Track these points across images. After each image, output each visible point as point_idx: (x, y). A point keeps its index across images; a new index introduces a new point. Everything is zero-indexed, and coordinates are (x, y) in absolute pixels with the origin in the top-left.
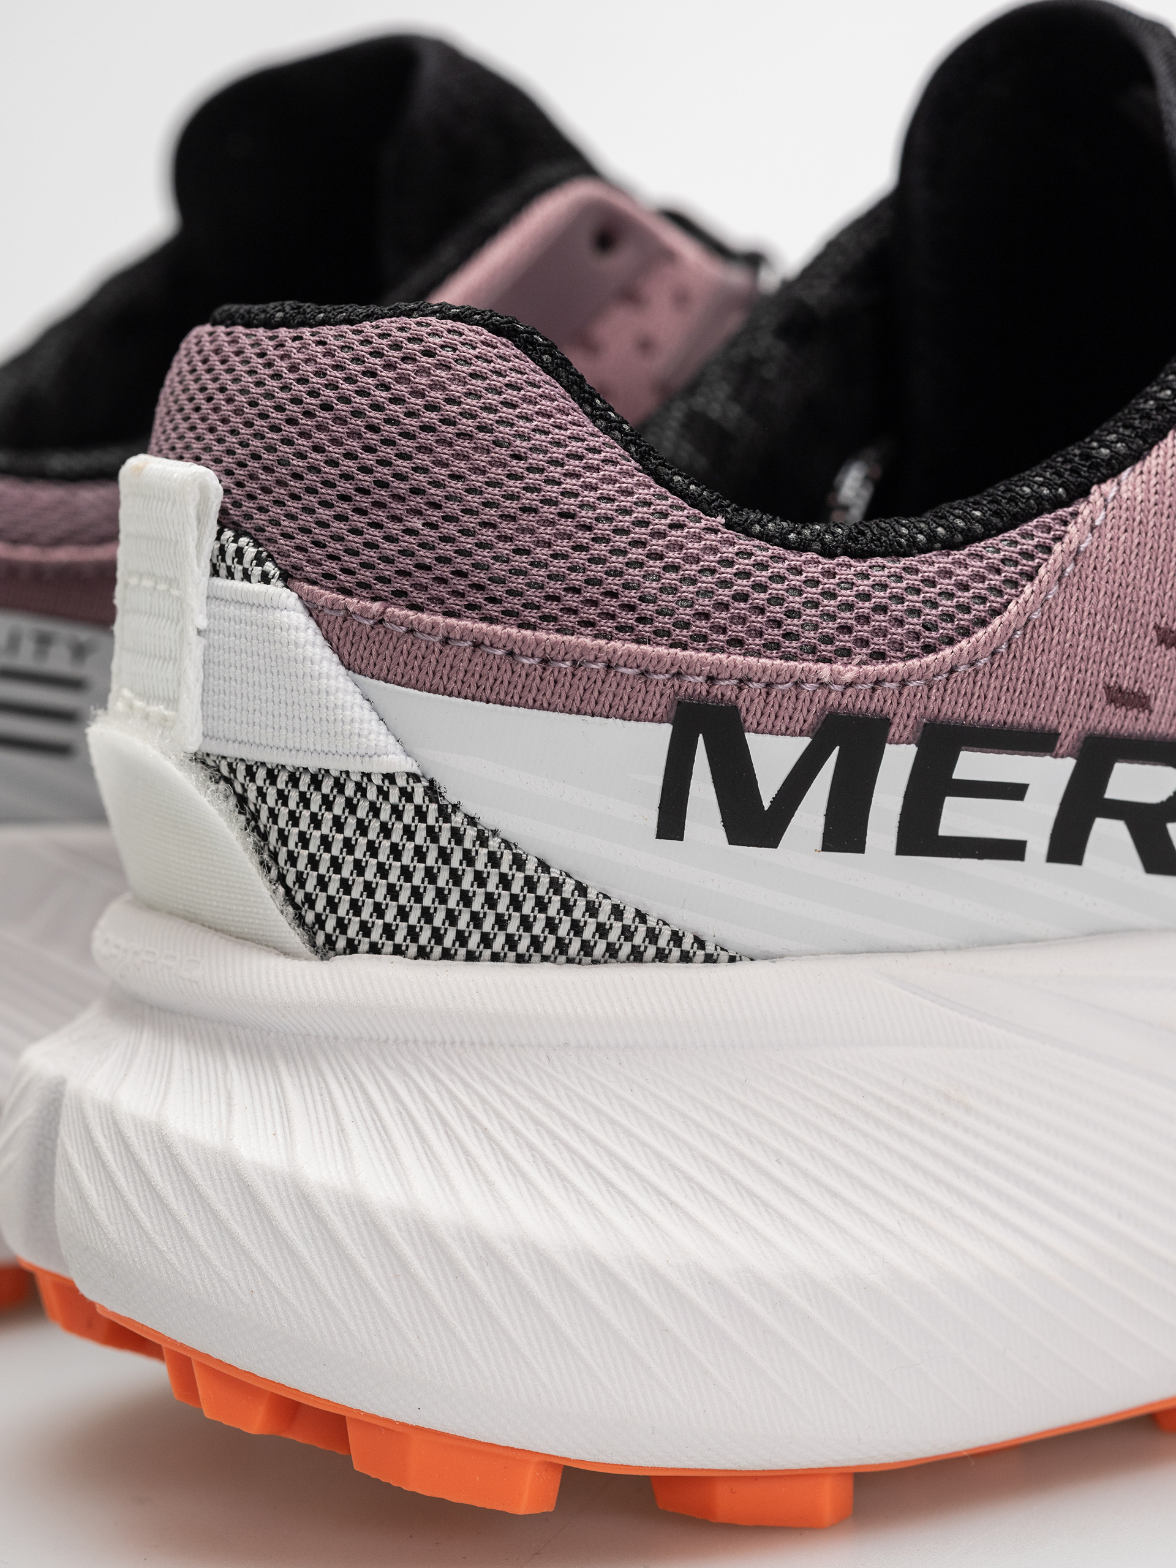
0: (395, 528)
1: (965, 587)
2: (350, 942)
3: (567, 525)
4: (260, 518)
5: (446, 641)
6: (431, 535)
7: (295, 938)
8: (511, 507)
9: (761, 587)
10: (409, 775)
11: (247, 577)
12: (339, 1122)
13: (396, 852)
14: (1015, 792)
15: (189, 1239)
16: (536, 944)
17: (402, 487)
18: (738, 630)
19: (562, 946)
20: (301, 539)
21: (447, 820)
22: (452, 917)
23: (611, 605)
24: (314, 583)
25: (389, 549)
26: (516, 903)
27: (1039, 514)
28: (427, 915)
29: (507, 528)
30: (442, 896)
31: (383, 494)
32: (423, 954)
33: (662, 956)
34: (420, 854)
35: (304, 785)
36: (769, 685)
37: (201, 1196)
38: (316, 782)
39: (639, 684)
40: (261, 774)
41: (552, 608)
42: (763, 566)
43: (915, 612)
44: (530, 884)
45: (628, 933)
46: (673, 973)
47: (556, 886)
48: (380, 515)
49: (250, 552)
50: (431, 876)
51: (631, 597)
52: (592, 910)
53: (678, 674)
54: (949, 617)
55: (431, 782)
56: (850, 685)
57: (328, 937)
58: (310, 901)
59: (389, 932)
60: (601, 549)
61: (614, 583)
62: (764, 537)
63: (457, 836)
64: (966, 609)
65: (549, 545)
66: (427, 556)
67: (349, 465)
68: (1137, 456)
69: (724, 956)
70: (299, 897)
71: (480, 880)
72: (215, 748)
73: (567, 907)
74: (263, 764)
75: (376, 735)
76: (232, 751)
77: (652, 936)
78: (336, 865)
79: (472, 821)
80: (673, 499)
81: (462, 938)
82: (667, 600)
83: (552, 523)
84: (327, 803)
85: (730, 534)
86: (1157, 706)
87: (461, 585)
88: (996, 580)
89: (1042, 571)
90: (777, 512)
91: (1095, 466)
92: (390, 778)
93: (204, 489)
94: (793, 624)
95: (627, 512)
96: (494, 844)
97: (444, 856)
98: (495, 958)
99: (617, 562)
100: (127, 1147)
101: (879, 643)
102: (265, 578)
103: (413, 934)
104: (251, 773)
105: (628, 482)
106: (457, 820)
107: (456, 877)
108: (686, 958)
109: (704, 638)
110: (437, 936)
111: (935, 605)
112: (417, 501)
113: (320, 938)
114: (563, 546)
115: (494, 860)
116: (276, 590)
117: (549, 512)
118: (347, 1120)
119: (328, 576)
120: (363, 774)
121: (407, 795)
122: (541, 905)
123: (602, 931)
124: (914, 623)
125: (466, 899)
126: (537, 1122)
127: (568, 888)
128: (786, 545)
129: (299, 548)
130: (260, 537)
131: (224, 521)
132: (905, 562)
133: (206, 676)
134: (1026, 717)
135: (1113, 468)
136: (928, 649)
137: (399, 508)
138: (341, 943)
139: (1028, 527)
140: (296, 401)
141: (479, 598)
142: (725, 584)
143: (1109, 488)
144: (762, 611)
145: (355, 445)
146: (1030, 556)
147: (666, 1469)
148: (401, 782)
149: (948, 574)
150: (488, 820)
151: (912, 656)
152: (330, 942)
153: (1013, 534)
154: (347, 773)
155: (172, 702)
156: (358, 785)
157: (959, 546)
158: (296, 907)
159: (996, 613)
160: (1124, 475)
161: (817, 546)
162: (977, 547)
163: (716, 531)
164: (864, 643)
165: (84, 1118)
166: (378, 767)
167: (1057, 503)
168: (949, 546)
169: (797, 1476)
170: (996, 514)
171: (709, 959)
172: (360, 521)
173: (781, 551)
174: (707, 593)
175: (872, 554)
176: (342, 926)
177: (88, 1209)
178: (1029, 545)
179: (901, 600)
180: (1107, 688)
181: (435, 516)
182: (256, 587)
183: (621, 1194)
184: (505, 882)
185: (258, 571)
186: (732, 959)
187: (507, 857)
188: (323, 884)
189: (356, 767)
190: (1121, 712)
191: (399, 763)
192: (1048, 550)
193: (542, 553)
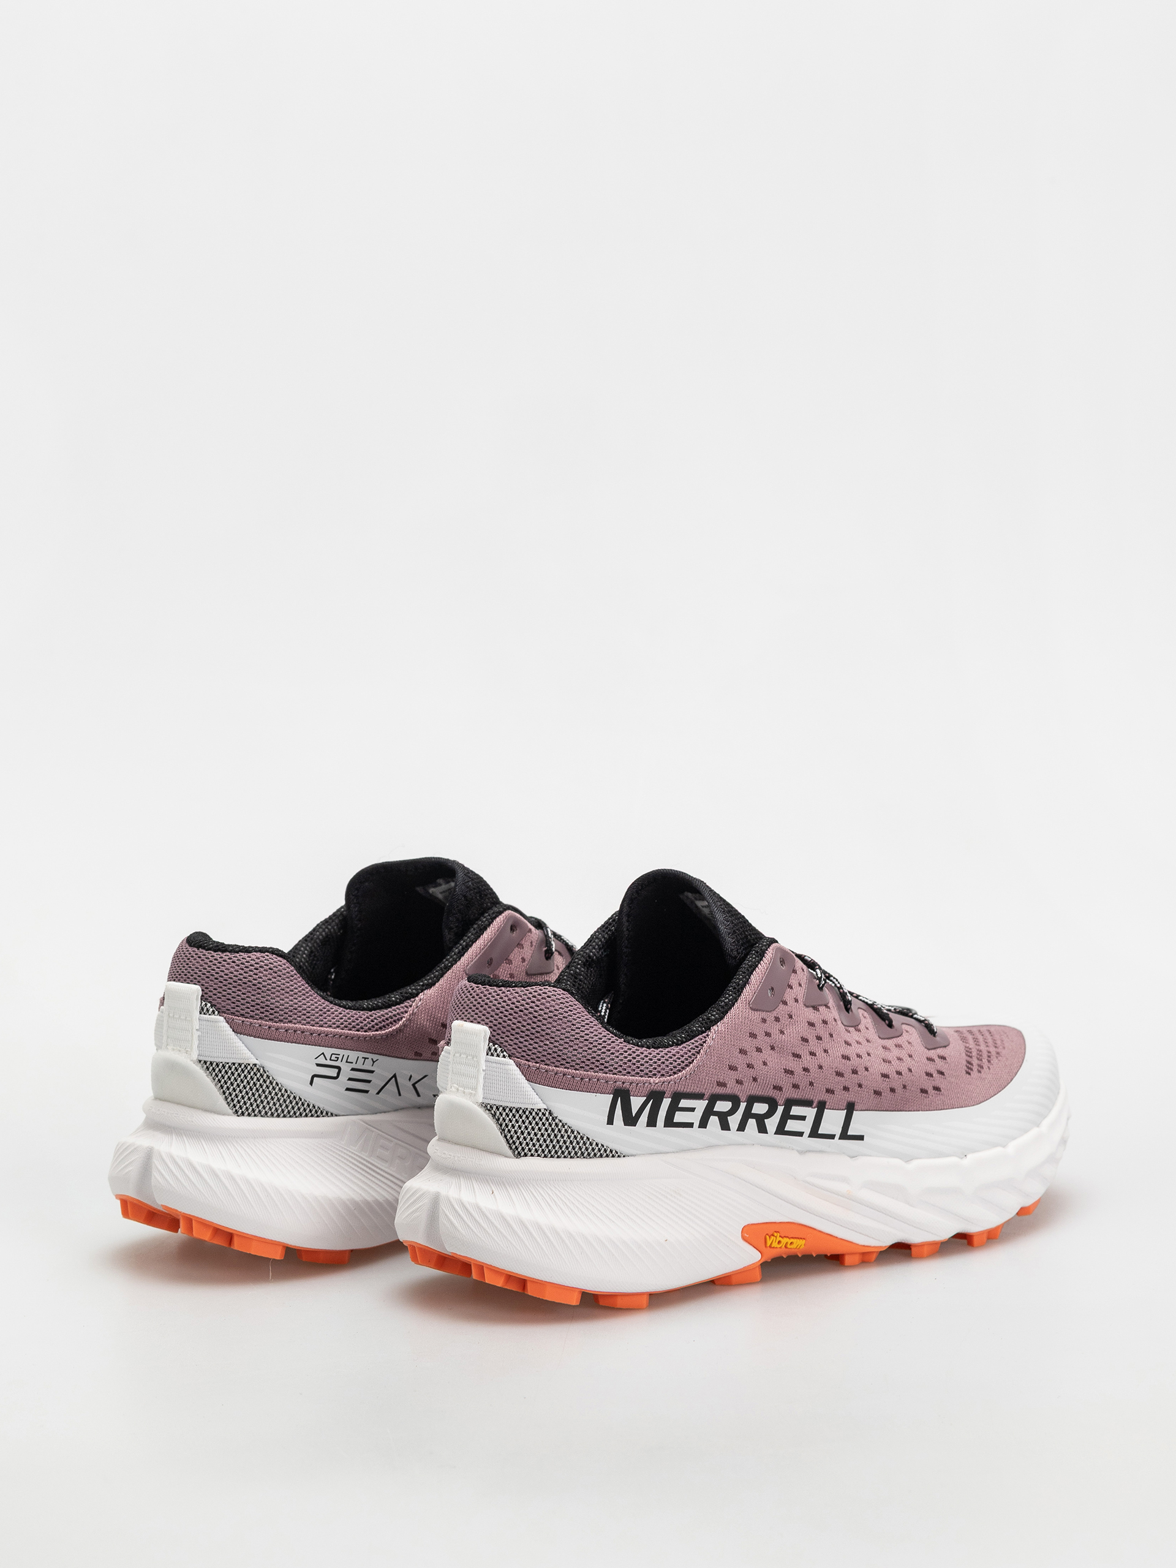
0: (542, 1044)
1: (683, 1056)
2: (525, 1153)
3: (586, 1043)
4: (502, 1040)
5: (556, 1074)
6: (551, 1046)
7: (510, 1152)
8: (572, 1038)
9: (634, 1058)
10: (545, 1109)
11: (498, 1056)
12: (527, 1202)
13: (540, 1129)
14: (692, 1110)
15: (489, 1234)
16: (576, 1153)
17: (544, 1033)
18: (629, 1070)
19: (582, 1154)
20: (515, 1046)
21: (554, 1121)
22: (554, 1147)
23: (597, 1064)
24: (519, 1058)
25: (540, 1049)
26: (571, 1143)
27: (698, 1035)
28: (547, 1146)
29: (571, 1044)
30: (552, 1141)
31: (538, 1035)
32: (545, 1156)
33: (607, 1156)
34: (546, 1130)
35: (507, 1111)
36: (637, 1084)
37: (491, 1222)
38: (517, 1111)
39: (606, 1085)
40: (501, 1109)
41: (583, 1065)
42: (634, 1052)
43: (671, 1063)
44: (575, 1137)
45: (599, 1150)
46: (610, 1160)
47: (582, 1138)
48: (537, 1040)
49: (499, 1049)
50: (549, 1136)
51: (603, 1061)
52: (591, 1144)
53: (615, 1082)
54: (679, 1065)
55: (550, 1111)
56: (657, 1083)
57: (519, 1152)
58: (514, 1143)
59: (536, 1151)
60: (595, 1049)
61: (598, 1058)
62: (633, 1044)
63: (557, 1125)
64: (683, 1062)
65: (582, 1048)
66: (550, 1051)
67: (529, 1027)
68: (722, 1018)
69: (622, 1156)
70: (511, 1142)
71: (562, 1136)
72: (487, 1101)
73: (585, 1144)
74: (501, 1106)
75: (537, 1099)
76: (492, 1102)
77: (605, 1151)
78: (522, 1133)
79: (560, 1121)
80: (611, 1035)
81: (556, 1152)
82: (612, 1062)
83: (583, 1042)
84: (521, 1116)
85: (625, 1044)
86: (728, 1086)
87: (559, 1059)
88: (690, 1054)
89: (702, 1051)
90: (636, 1037)
91: (711, 1021)
92: (540, 1110)
93: (485, 1032)
94: (642, 1068)
95: (601, 1039)
96: (566, 1127)
97: (553, 1130)
98: (565, 1157)
99: (599, 1052)
100: (467, 1210)
101: (663, 1072)
102: (504, 1056)
103: (543, 1151)
104: (498, 1108)
105: (600, 1031)
106: (557, 1121)
107: (556, 1136)
108: (613, 1156)
109: (621, 1072)
110: (550, 1152)
111: (676, 1061)
112: (548, 1037)
113: (516, 1152)
114: (586, 1048)
115: (566, 1131)
116: (507, 1060)
117: (582, 1039)
118: (529, 1202)
119: (522, 1056)
120: (538, 1110)
121: (544, 1114)
122: (578, 1143)
123: (593, 1150)
124: (671, 1066)
125: (558, 1142)
126: (578, 1201)
127: (585, 1138)
128: (638, 1046)
129: (514, 1049)
130: (502, 1045)
131: (490, 1040)
132: (667, 1050)
133: (485, 1082)
134: (697, 1090)
135: (715, 1022)
136: (675, 1073)
137: (543, 1039)
138: (523, 1154)
139: (696, 1039)
140: (494, 1005)
141: (564, 1062)
142: (626, 1057)
143: (715, 1027)
144: (634, 1064)
145: (530, 1021)
146: (697, 1047)
147: (601, 1292)
148: (543, 1111)
149: (678, 1053)
150: (564, 1121)
151: (670, 1075)
152: (519, 1153)
153: (692, 1041)
154: (527, 1109)
155: (475, 1089)
156: (530, 1112)
157: (680, 1045)
158: (510, 1144)
159: (690, 1063)
160: (719, 1023)
161: (645, 1046)
162: (684, 1045)
163: (622, 1043)
164: (659, 1072)
165: (450, 1202)
166: (536, 1107)
167: (703, 1032)
168: (677, 1045)
169: (631, 1295)
170: (688, 1035)
171: (619, 1156)
172: (532, 1042)
173: (638, 1048)
174: (621, 1060)
175: (659, 1048)
176: (523, 1149)
177: (455, 1228)
178: (697, 1044)
179: (668, 1060)
180: (717, 1082)
181: (552, 1040)
182: (501, 1059)
183: (601, 1220)
184: (569, 1137)
185: (502, 1054)
186: (624, 1156)
187: (570, 1130)
188: (518, 1138)
189: (530, 1107)
190: (720, 1088)
191: (542, 1106)
192: (702, 1045)
193: (580, 1050)
